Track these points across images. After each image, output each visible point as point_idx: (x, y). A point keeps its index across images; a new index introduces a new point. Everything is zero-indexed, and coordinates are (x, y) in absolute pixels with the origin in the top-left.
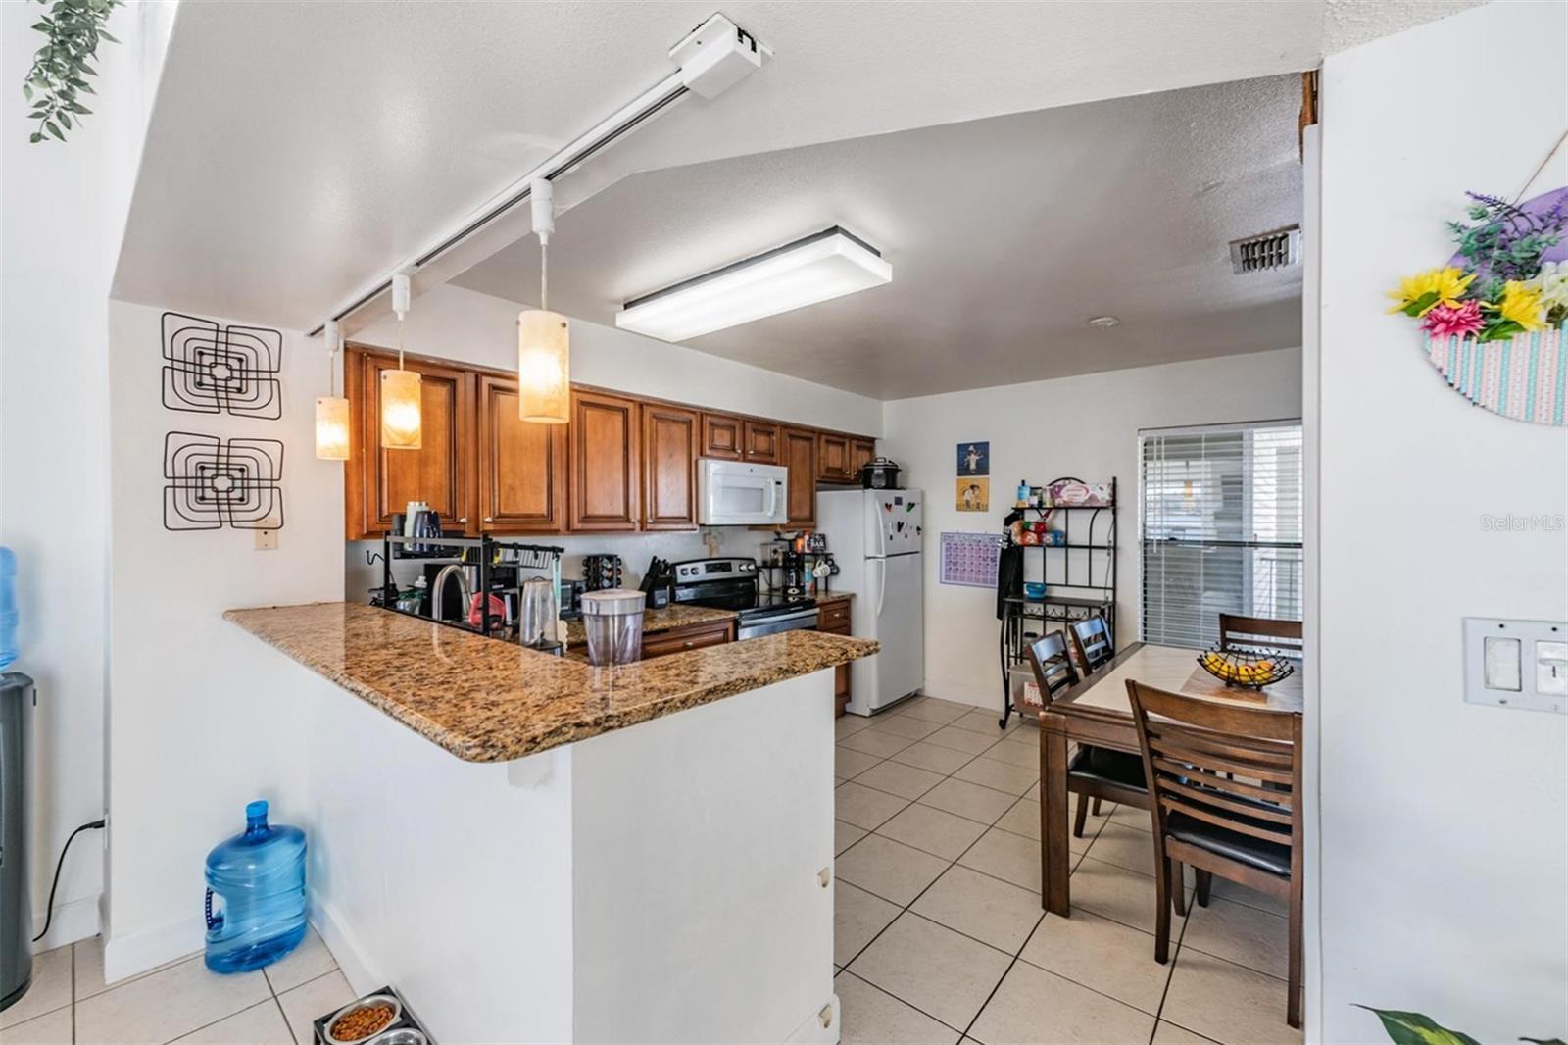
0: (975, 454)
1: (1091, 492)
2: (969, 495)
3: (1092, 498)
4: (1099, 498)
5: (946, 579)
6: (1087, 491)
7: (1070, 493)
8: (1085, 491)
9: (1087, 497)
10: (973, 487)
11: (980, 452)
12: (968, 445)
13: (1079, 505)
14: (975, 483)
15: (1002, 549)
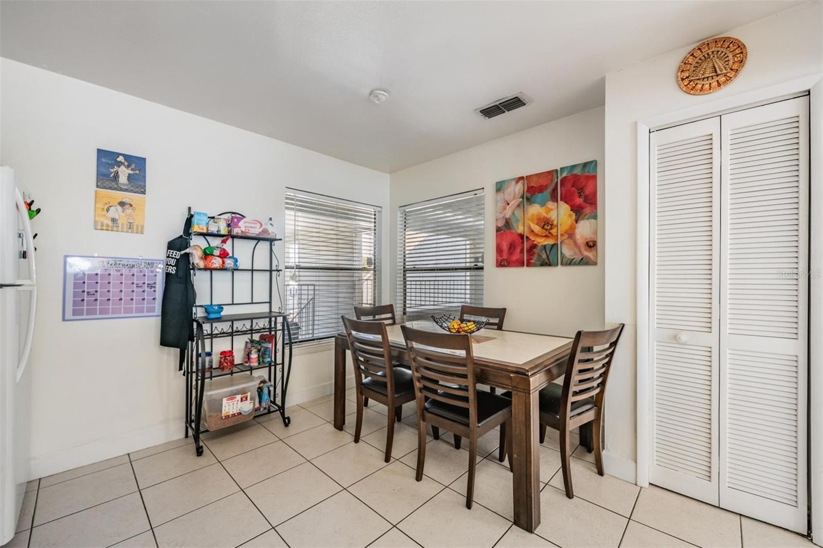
0: (128, 167)
1: (264, 226)
2: (117, 212)
3: (265, 231)
4: (270, 232)
5: (74, 314)
6: (261, 225)
7: (247, 225)
8: (259, 225)
9: (260, 230)
10: (122, 204)
11: (133, 166)
12: (119, 154)
13: (254, 235)
14: (126, 200)
15: (168, 275)
